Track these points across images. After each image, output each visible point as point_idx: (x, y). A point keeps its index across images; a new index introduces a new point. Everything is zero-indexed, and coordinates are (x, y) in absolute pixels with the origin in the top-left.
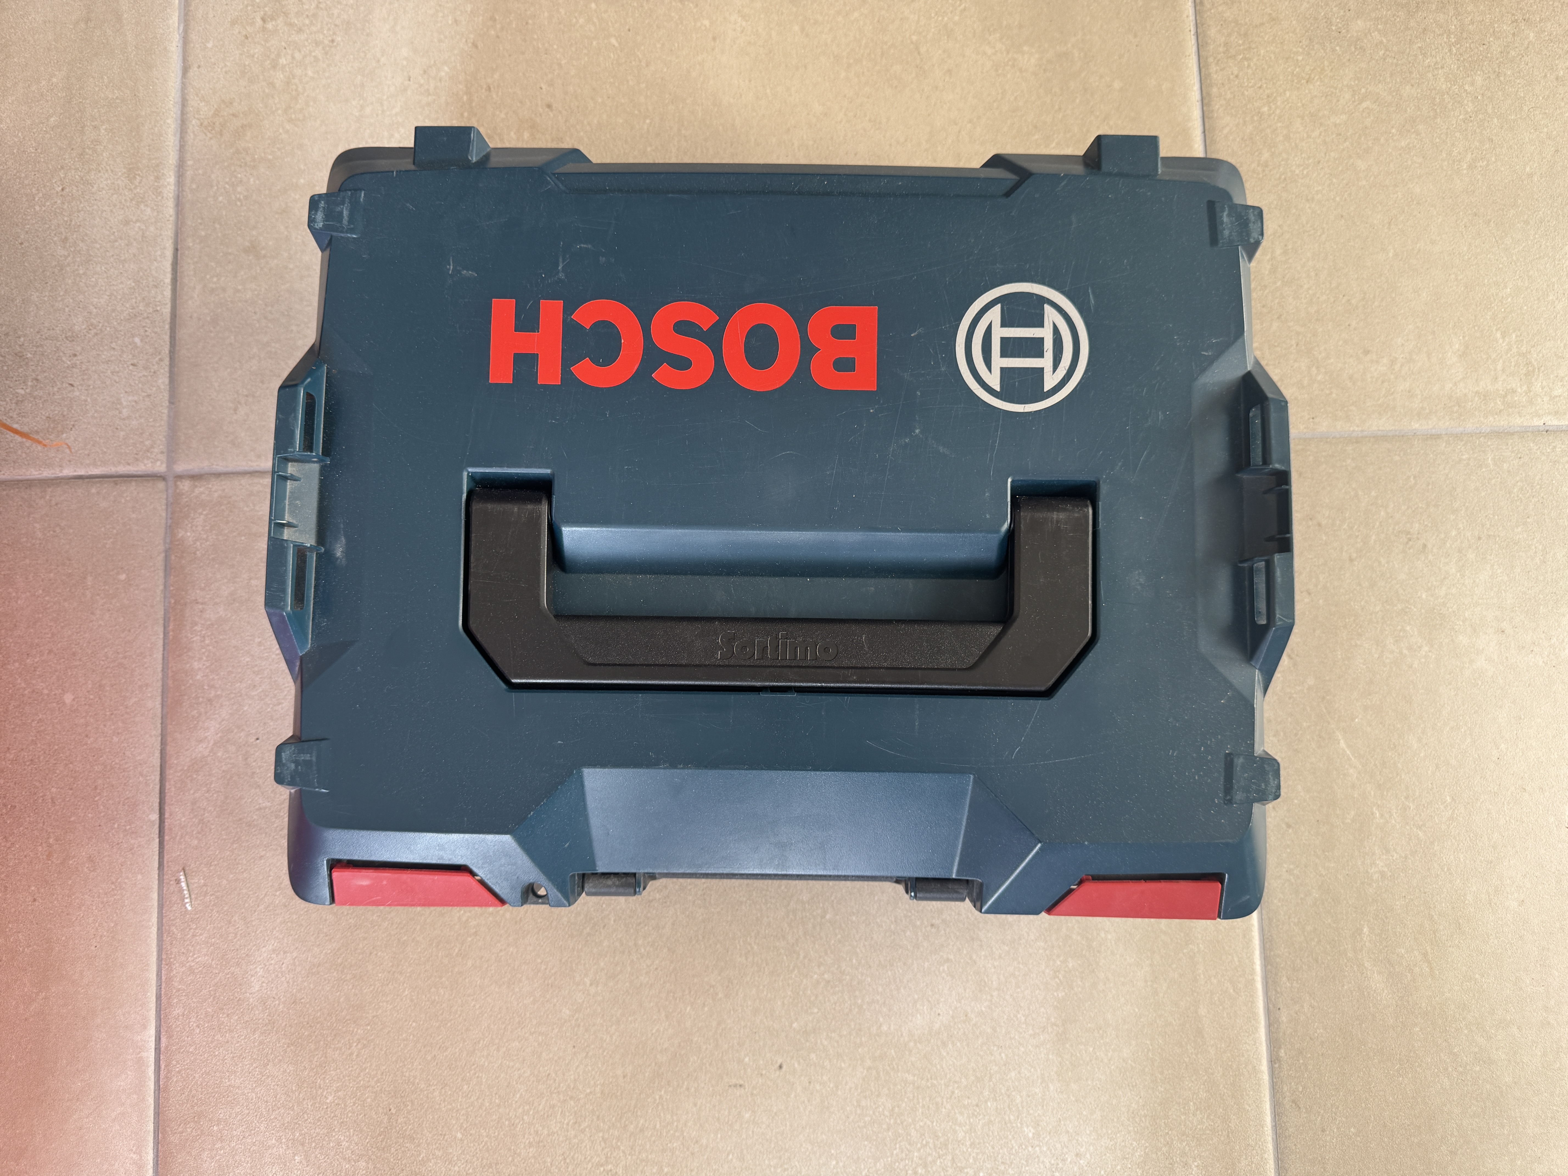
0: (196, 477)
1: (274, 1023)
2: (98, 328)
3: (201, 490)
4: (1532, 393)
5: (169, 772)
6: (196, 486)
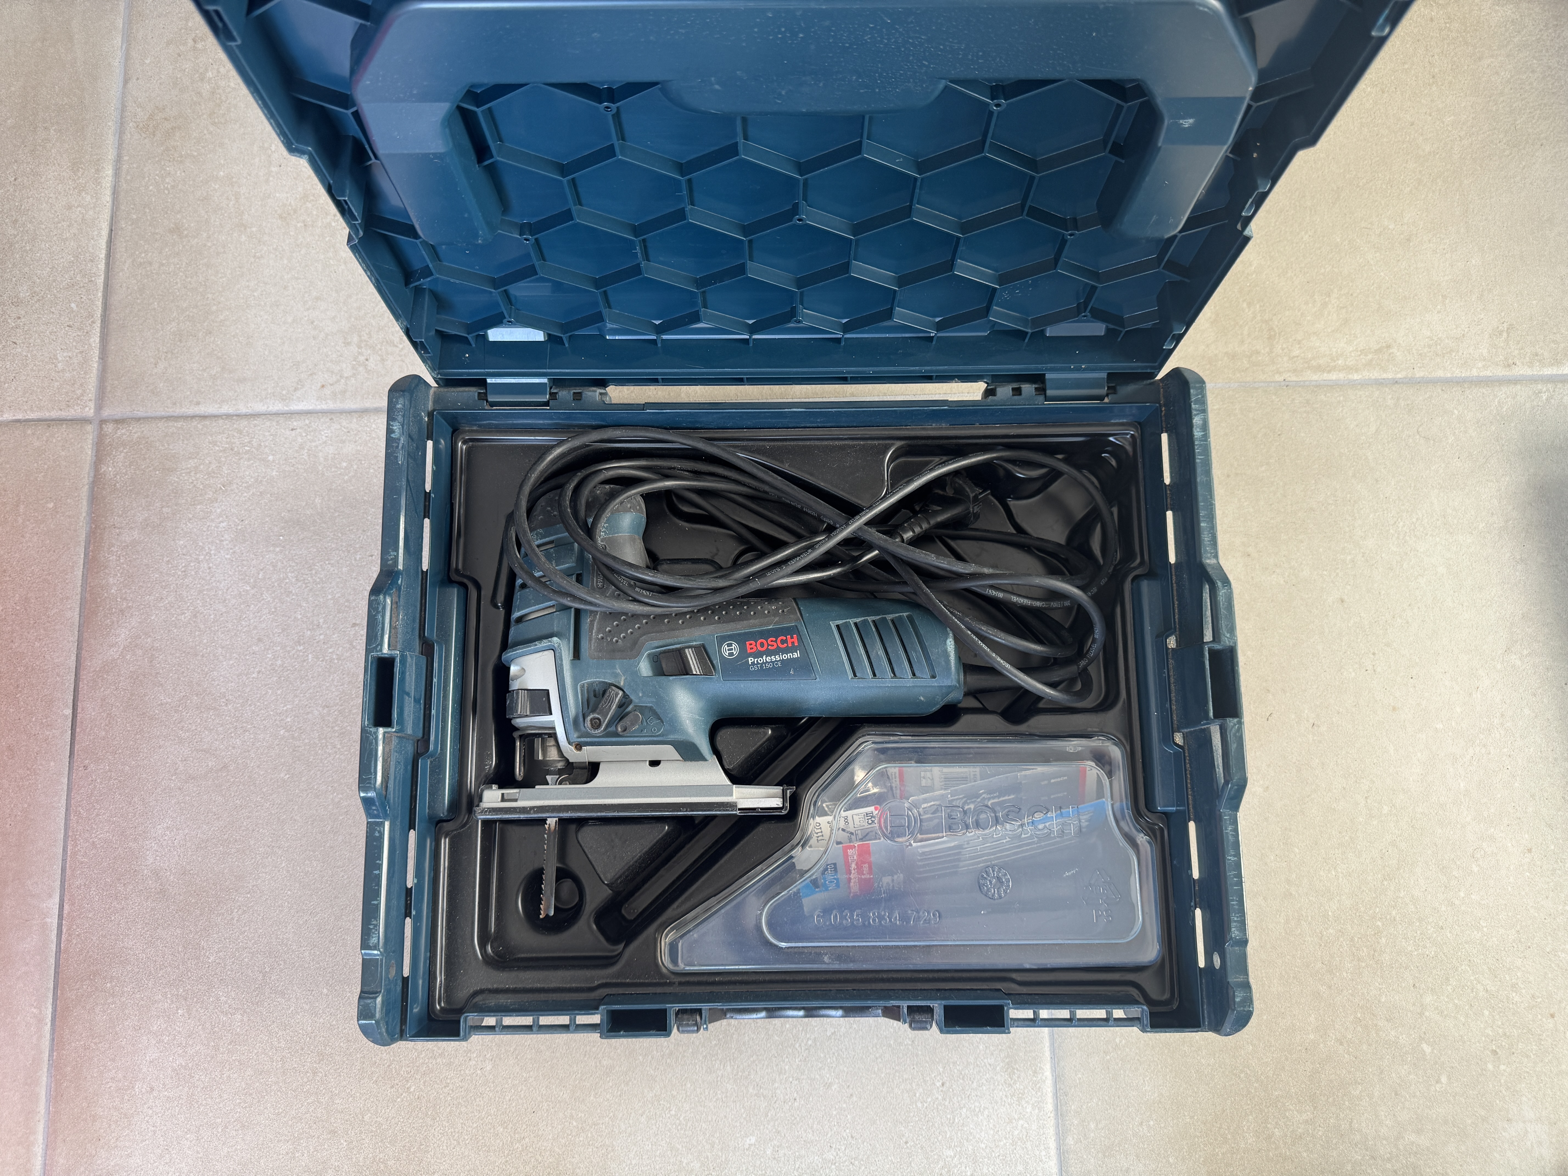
0: (119, 422)
1: (165, 892)
2: (40, 295)
3: (122, 431)
4: (1274, 354)
5: (83, 674)
6: (119, 428)
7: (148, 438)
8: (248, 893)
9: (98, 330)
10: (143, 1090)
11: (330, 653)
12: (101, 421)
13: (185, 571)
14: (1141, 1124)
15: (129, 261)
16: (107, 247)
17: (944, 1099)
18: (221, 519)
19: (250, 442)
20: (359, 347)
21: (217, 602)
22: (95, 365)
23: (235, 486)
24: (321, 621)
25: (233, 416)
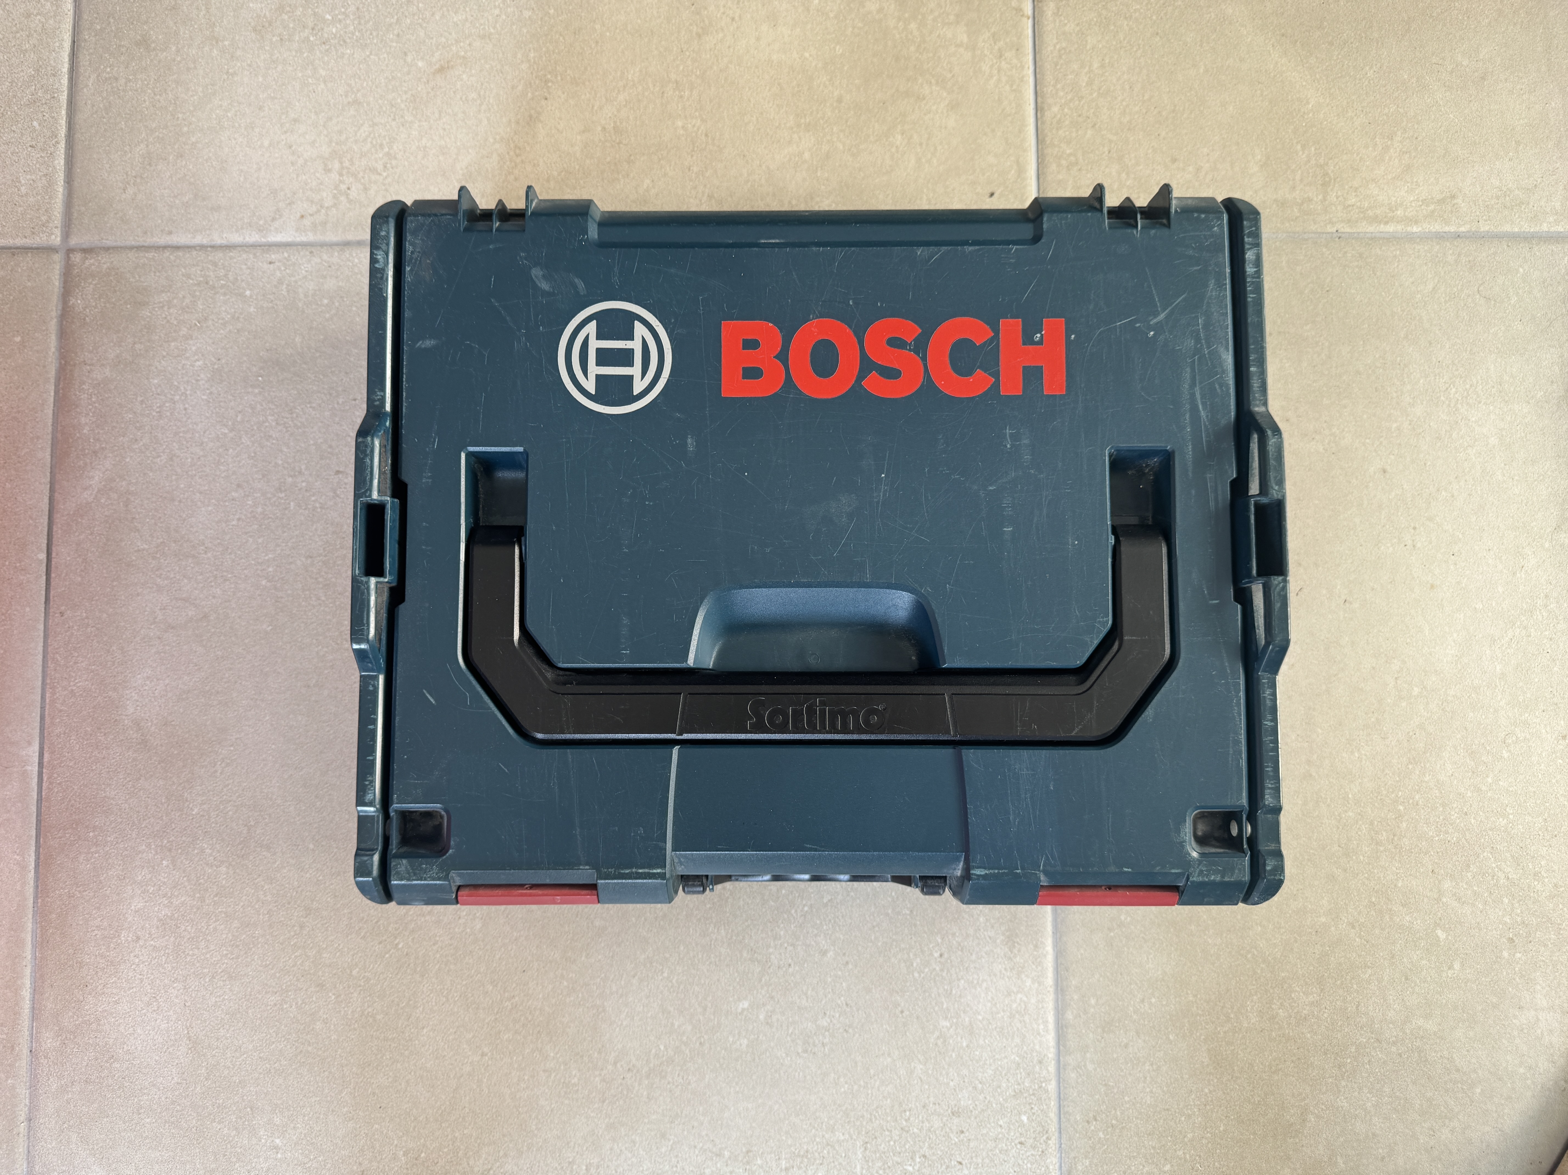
7: (118, 269)
8: (232, 746)
9: (63, 151)
10: (130, 939)
11: (314, 501)
12: (68, 250)
13: (159, 412)
14: (1143, 1001)
15: (94, 77)
16: (70, 60)
17: (942, 970)
18: (196, 357)
19: (226, 275)
20: (341, 175)
21: (194, 445)
22: (60, 189)
23: (210, 322)
24: (303, 467)
25: (207, 247)
